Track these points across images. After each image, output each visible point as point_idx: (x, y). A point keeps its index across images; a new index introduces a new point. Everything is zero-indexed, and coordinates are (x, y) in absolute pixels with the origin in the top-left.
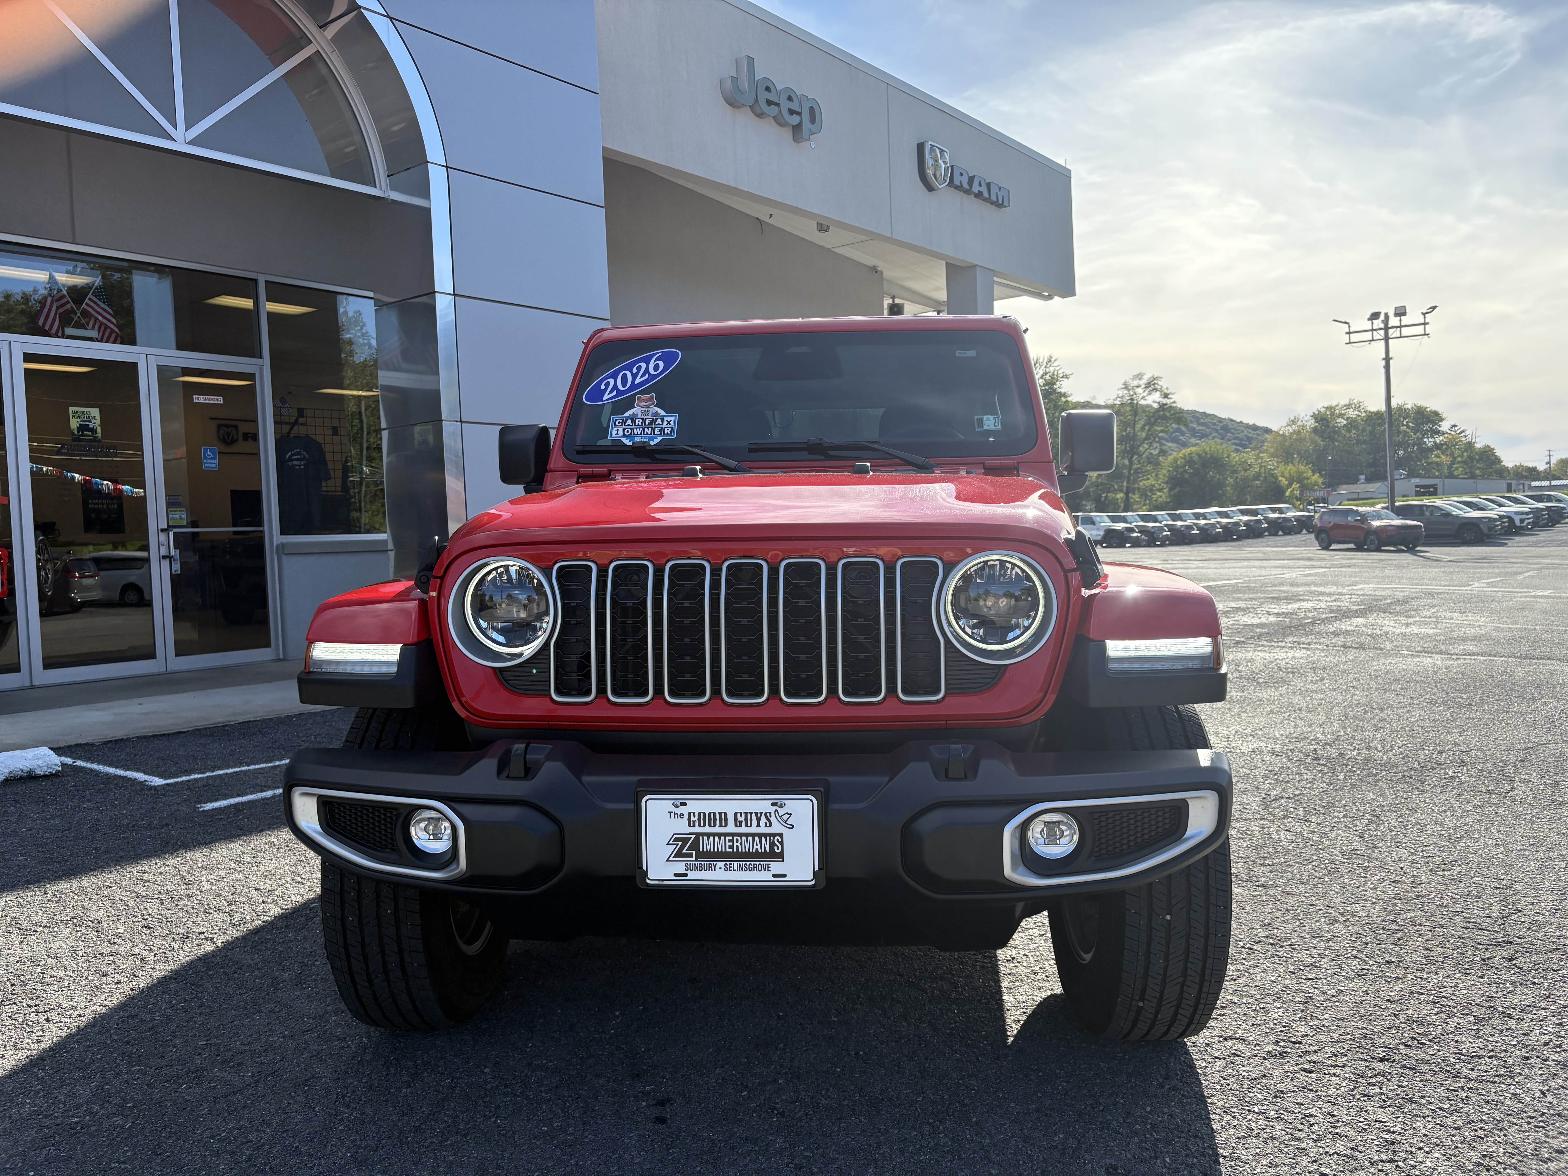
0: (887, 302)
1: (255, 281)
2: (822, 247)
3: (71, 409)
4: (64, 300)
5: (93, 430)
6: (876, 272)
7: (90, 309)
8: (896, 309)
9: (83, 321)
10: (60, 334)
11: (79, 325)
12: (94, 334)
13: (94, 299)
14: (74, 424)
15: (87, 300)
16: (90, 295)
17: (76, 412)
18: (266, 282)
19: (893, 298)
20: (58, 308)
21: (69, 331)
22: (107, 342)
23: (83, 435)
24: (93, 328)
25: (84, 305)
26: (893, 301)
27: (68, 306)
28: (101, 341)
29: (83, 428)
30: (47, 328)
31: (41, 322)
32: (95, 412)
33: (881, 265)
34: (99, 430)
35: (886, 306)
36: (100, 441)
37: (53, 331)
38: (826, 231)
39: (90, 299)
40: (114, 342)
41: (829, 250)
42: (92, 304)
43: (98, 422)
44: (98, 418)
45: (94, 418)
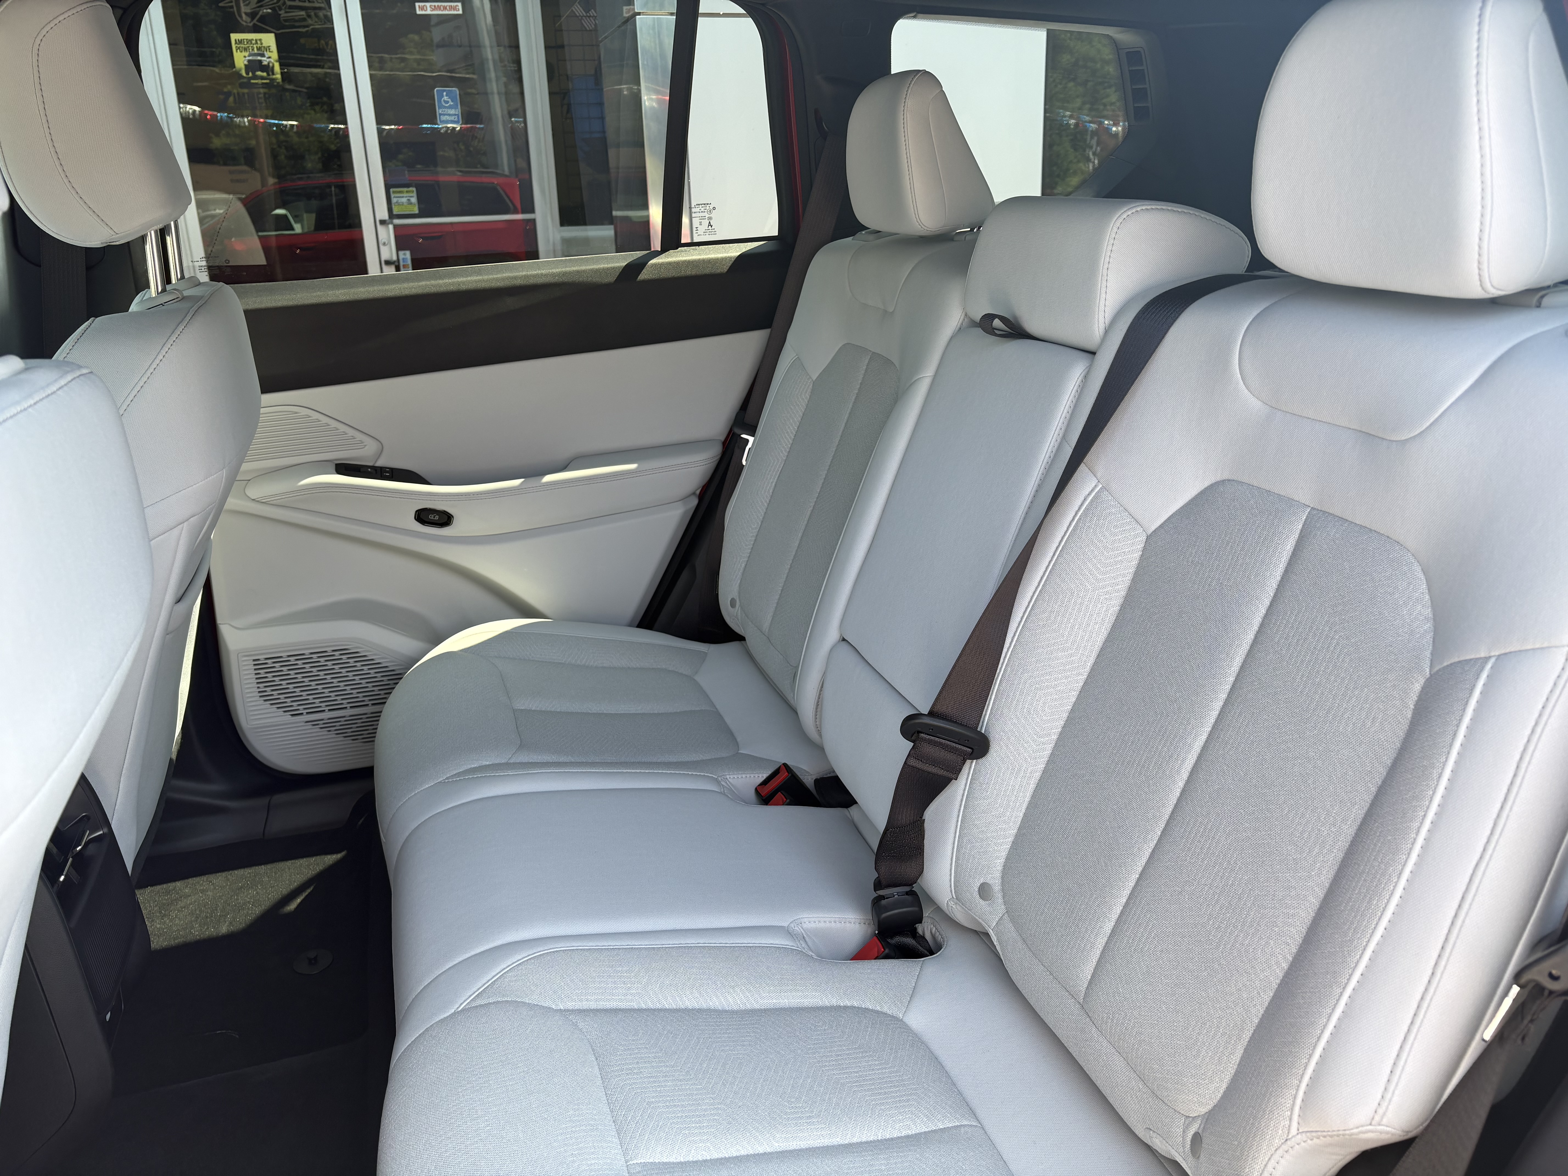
3: (234, 37)
5: (268, 69)
14: (240, 59)
17: (240, 42)
23: (255, 77)
29: (254, 66)
32: (269, 40)
34: (277, 68)
36: (280, 86)
43: (274, 55)
44: (274, 47)
45: (268, 48)
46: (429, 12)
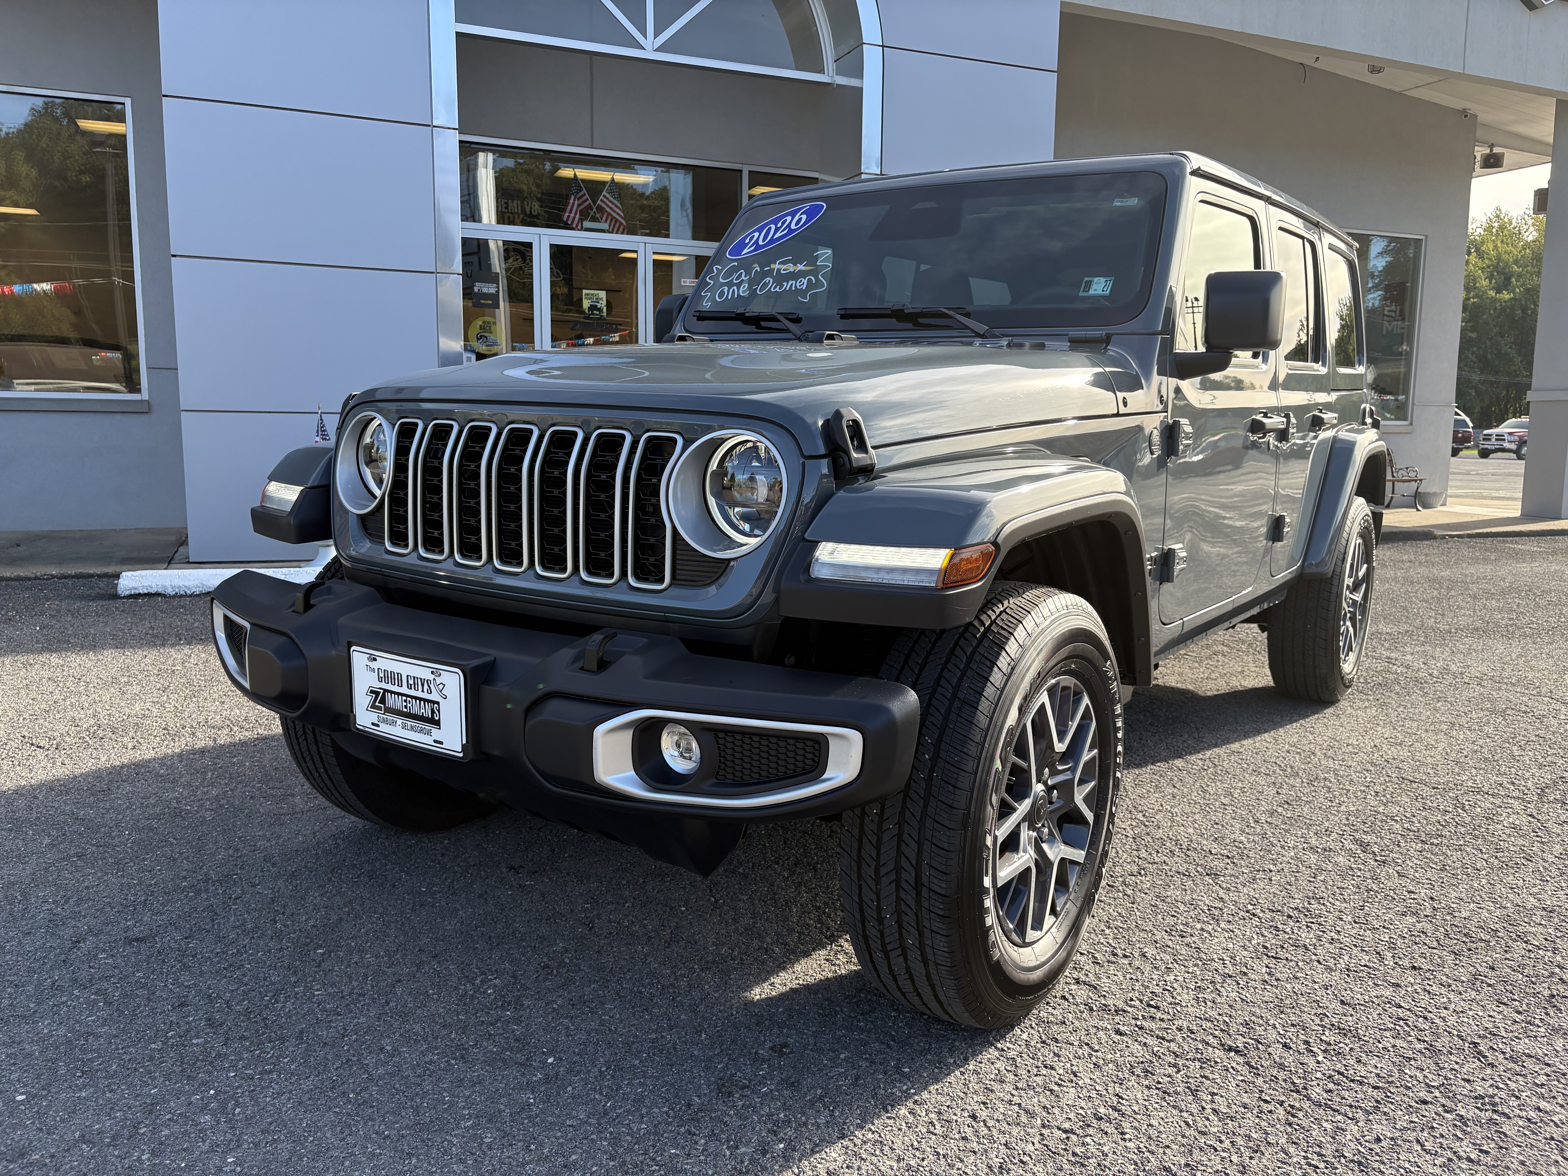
0: (1480, 151)
1: (741, 171)
2: (1390, 90)
3: (584, 291)
4: (584, 198)
5: (600, 310)
6: (1466, 116)
7: (603, 205)
8: (1492, 161)
9: (598, 216)
10: (579, 227)
11: (594, 219)
12: (605, 226)
13: (607, 195)
14: (586, 304)
15: (601, 197)
16: (604, 193)
17: (588, 294)
18: (750, 172)
19: (1492, 146)
20: (579, 205)
21: (587, 224)
22: (617, 233)
23: (592, 314)
24: (606, 221)
25: (599, 202)
26: (1491, 150)
27: (587, 203)
28: (612, 232)
29: (593, 308)
30: (569, 222)
31: (565, 219)
32: (603, 294)
33: (1473, 108)
34: (605, 310)
35: (1478, 158)
36: (605, 319)
37: (574, 226)
38: (1379, 72)
39: (604, 196)
40: (622, 233)
41: (1400, 94)
42: (605, 200)
43: (604, 303)
44: (605, 299)
45: (601, 299)
46: (688, 284)
